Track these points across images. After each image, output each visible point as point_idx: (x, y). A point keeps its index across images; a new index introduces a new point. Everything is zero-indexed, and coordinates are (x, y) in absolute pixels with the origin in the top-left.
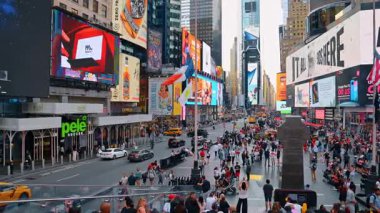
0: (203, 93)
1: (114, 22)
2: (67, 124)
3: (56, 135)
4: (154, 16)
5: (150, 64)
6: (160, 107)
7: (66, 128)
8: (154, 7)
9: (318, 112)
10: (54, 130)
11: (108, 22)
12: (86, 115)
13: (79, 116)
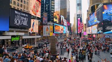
0: (60, 30)
1: (30, 11)
2: (13, 38)
3: (10, 41)
4: (47, 8)
5: (44, 22)
6: (46, 34)
7: (13, 39)
8: (47, 6)
9: (94, 35)
10: (10, 39)
11: (28, 11)
12: (20, 35)
13: (17, 36)
